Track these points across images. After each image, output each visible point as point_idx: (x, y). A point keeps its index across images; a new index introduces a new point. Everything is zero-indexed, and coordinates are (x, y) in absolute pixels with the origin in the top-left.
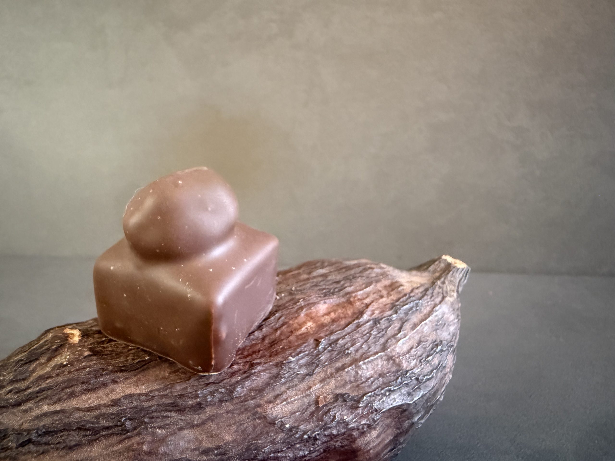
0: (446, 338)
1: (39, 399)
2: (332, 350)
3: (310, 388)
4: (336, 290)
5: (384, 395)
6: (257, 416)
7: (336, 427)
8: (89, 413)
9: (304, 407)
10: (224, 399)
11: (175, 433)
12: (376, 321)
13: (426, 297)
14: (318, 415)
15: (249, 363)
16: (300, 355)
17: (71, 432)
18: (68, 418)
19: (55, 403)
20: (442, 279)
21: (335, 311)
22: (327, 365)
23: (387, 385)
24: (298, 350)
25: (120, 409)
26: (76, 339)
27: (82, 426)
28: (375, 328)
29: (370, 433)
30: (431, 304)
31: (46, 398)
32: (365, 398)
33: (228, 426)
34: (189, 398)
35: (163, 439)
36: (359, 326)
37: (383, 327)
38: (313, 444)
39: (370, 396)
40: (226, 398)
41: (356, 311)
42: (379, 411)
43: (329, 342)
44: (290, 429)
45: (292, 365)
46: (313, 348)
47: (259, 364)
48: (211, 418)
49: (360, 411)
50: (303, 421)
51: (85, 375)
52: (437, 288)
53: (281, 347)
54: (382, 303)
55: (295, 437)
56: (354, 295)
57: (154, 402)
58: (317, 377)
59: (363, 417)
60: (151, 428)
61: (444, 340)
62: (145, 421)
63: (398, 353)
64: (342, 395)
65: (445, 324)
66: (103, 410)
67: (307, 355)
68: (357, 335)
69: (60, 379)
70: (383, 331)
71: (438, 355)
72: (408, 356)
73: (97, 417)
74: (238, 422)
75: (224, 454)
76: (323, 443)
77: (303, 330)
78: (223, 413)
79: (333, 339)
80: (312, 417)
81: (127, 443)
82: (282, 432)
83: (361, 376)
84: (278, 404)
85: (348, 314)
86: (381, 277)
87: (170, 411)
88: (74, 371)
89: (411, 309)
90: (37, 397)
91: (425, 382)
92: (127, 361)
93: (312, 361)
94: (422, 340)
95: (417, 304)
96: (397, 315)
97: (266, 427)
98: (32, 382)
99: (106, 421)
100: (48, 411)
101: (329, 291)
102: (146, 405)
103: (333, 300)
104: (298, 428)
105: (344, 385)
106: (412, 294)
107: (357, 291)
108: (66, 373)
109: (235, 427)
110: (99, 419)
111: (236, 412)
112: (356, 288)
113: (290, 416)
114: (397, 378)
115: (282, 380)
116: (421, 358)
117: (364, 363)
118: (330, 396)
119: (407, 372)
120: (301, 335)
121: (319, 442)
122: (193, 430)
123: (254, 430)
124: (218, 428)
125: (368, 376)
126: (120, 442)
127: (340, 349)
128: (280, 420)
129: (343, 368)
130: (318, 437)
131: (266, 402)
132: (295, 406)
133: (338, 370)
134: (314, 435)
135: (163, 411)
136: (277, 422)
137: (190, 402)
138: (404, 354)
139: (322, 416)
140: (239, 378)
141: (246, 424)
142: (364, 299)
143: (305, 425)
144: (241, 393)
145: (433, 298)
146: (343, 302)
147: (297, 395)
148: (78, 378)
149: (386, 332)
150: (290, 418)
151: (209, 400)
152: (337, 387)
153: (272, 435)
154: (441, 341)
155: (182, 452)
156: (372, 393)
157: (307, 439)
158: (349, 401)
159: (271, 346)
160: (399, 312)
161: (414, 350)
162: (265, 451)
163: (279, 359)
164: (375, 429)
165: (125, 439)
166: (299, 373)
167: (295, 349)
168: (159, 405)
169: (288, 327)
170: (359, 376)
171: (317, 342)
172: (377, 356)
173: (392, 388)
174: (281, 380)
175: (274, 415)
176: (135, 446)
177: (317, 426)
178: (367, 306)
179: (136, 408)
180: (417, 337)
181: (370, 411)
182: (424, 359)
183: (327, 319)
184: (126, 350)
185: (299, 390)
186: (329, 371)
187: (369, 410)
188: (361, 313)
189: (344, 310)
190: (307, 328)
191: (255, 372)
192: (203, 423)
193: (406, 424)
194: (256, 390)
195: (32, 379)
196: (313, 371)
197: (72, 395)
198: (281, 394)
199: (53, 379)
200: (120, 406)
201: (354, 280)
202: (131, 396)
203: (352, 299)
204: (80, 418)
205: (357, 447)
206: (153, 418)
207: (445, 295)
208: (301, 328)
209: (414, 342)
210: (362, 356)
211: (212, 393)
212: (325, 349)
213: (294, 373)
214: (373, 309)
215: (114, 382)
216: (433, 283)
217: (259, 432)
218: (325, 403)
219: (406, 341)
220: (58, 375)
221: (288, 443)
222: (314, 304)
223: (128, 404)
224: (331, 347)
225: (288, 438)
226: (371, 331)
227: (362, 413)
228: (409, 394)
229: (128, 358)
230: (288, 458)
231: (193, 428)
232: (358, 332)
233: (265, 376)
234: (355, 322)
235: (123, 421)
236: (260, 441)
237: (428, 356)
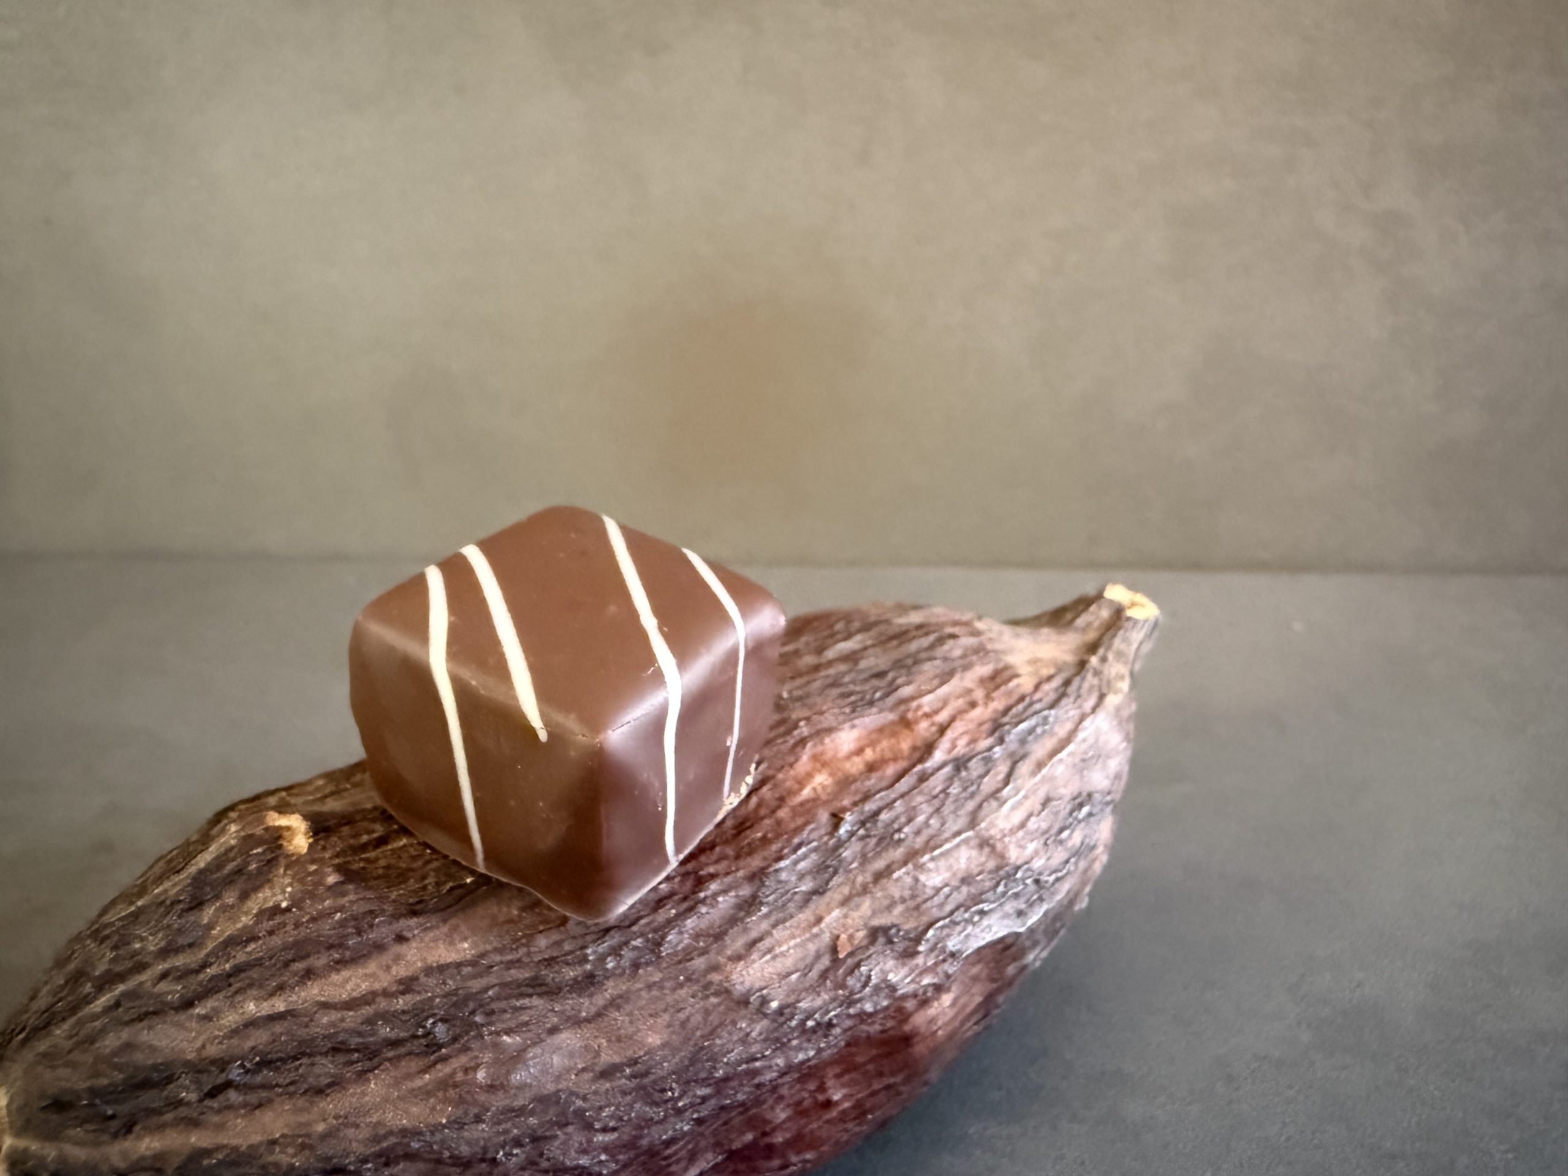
0: (1099, 787)
1: (233, 989)
2: (868, 836)
3: (819, 920)
4: (878, 695)
5: (969, 921)
6: (712, 991)
7: (871, 996)
8: (351, 1013)
9: (808, 961)
10: (643, 960)
11: (542, 1041)
12: (960, 764)
13: (1064, 702)
14: (836, 977)
15: (692, 876)
16: (800, 852)
17: (318, 1059)
18: (307, 1026)
19: (272, 995)
20: (1101, 651)
21: (872, 744)
22: (856, 868)
23: (977, 901)
24: (796, 841)
25: (418, 998)
26: (300, 842)
27: (342, 1042)
28: (956, 779)
29: (937, 999)
30: (1073, 716)
31: (250, 986)
32: (931, 933)
33: (651, 1015)
34: (568, 964)
35: (518, 1055)
36: (923, 778)
37: (975, 774)
38: (826, 1036)
39: (942, 928)
40: (647, 957)
41: (919, 743)
42: (957, 955)
43: (862, 818)
44: (780, 1012)
45: (783, 876)
46: (826, 834)
47: (713, 877)
48: (614, 1003)
49: (920, 960)
50: (806, 990)
51: (334, 928)
52: (1089, 677)
53: (759, 835)
54: (972, 721)
55: (789, 1027)
56: (914, 704)
57: (492, 979)
58: (835, 895)
59: (926, 971)
60: (490, 1034)
61: (1097, 792)
62: (475, 1023)
63: (1002, 831)
64: (884, 930)
65: (1099, 756)
66: (383, 1004)
67: (815, 850)
68: (920, 799)
69: (276, 941)
70: (972, 784)
71: (1083, 824)
72: (1021, 833)
73: (370, 1021)
74: (673, 1006)
75: (647, 1073)
76: (845, 1031)
77: (806, 793)
78: (641, 989)
79: (869, 811)
80: (825, 981)
81: (443, 1070)
82: (762, 1019)
83: (924, 886)
84: (754, 961)
85: (900, 751)
86: (974, 658)
87: (530, 996)
88: (308, 922)
89: (1031, 731)
90: (230, 985)
91: (1053, 884)
92: (424, 888)
93: (824, 862)
94: (1052, 795)
95: (1046, 718)
96: (1004, 746)
97: (732, 1010)
98: (213, 953)
99: (392, 1029)
100: (258, 1014)
101: (862, 699)
102: (476, 985)
103: (871, 720)
104: (796, 1008)
105: (890, 908)
106: (1037, 696)
107: (921, 695)
108: (289, 928)
109: (666, 1017)
110: (376, 1024)
111: (668, 984)
112: (919, 686)
113: (780, 982)
114: (998, 884)
115: (762, 908)
116: (1047, 836)
117: (933, 859)
118: (861, 934)
119: (1018, 868)
120: (802, 804)
121: (837, 1031)
122: (579, 1031)
123: (705, 1020)
124: (631, 1022)
125: (940, 885)
126: (424, 1071)
127: (884, 833)
128: (758, 994)
129: (888, 871)
130: (835, 1021)
131: (730, 959)
132: (788, 963)
133: (878, 877)
134: (827, 1018)
135: (515, 997)
136: (752, 999)
137: (571, 974)
138: (1012, 832)
139: (844, 979)
140: (674, 911)
141: (689, 1008)
142: (936, 712)
143: (810, 998)
144: (677, 945)
145: (1079, 701)
146: (893, 723)
147: (793, 937)
148: (318, 936)
149: (979, 786)
150: (779, 987)
151: (610, 965)
152: (874, 913)
153: (744, 1025)
154: (1090, 795)
155: (558, 1078)
156: (947, 920)
157: (812, 1027)
158: (900, 942)
159: (739, 833)
160: (1007, 740)
161: (1033, 819)
162: (729, 1059)
163: (756, 862)
164: (948, 990)
165: (435, 1063)
166: (797, 890)
167: (789, 840)
168: (504, 985)
169: (775, 786)
170: (919, 886)
171: (835, 820)
172: (958, 840)
173: (985, 907)
174: (760, 910)
175: (747, 985)
176: (460, 1076)
177: (833, 1000)
178: (943, 730)
179: (456, 995)
180: (1041, 794)
181: (941, 958)
182: (1053, 838)
183: (855, 766)
184: (420, 863)
185: (798, 927)
186: (860, 879)
187: (938, 956)
188: (929, 748)
189: (893, 741)
190: (814, 789)
191: (706, 897)
192: (599, 1015)
193: (1011, 970)
194: (708, 935)
195: (210, 945)
196: (827, 884)
197: (309, 974)
198: (760, 939)
199: (260, 942)
200: (419, 993)
201: (914, 669)
202: (442, 968)
203: (910, 715)
204: (333, 1024)
205: (912, 1031)
206: (493, 1012)
207: (1105, 690)
208: (801, 789)
209: (1034, 803)
210: (928, 842)
211: (615, 951)
212: (852, 834)
213: (788, 891)
214: (955, 735)
215: (400, 939)
216: (1082, 665)
217: (716, 1023)
218: (849, 949)
219: (1019, 804)
220: (271, 933)
221: (777, 1040)
222: (830, 730)
223: (436, 985)
224: (866, 830)
225: (776, 1029)
226: (948, 787)
227: (925, 963)
228: (1020, 914)
229: (427, 882)
230: (775, 1068)
231: (580, 1027)
232: (921, 793)
233: (726, 902)
234: (916, 769)
235: (428, 1026)
236: (718, 1041)
237: (1061, 831)
